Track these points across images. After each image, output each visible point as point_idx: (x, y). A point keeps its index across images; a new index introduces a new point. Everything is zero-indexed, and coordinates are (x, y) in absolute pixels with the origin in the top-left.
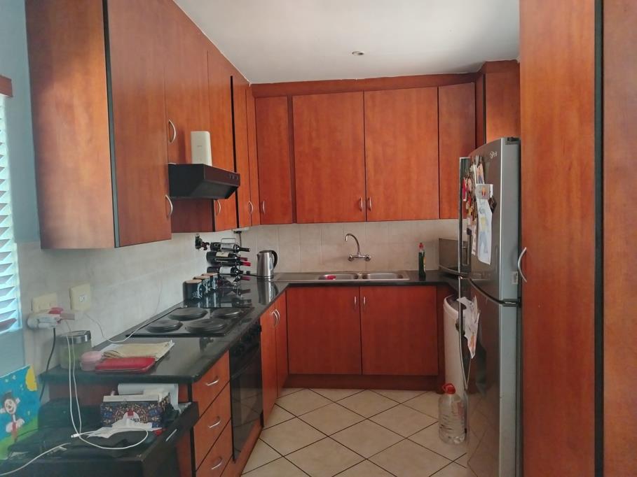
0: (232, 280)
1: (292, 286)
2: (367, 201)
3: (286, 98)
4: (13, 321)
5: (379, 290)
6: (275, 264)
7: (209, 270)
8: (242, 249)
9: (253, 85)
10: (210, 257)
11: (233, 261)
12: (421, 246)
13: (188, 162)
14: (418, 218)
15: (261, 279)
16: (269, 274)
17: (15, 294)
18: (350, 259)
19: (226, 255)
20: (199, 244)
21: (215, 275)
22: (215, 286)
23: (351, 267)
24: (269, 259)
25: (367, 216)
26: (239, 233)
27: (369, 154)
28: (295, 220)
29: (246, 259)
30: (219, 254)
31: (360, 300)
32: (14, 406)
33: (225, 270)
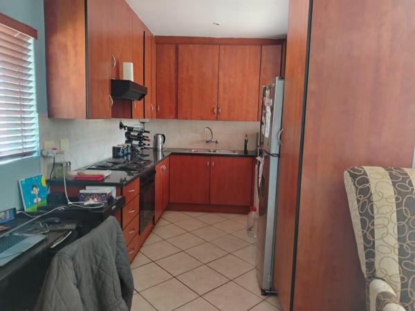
0: (139, 149)
1: (173, 154)
2: (218, 109)
3: (174, 45)
4: (35, 152)
5: (221, 158)
6: (164, 142)
7: (126, 142)
8: (145, 132)
9: (156, 36)
10: (127, 135)
11: (140, 137)
12: (246, 136)
13: (121, 79)
14: (246, 120)
15: (156, 150)
16: (160, 148)
17: (37, 139)
18: (207, 142)
19: (136, 134)
20: (121, 126)
21: (130, 145)
22: (129, 151)
23: (207, 146)
24: (160, 139)
25: (217, 117)
26: (143, 123)
27: (221, 81)
28: (176, 117)
29: (147, 137)
30: (132, 133)
31: (210, 164)
32: (37, 192)
33: (136, 143)
